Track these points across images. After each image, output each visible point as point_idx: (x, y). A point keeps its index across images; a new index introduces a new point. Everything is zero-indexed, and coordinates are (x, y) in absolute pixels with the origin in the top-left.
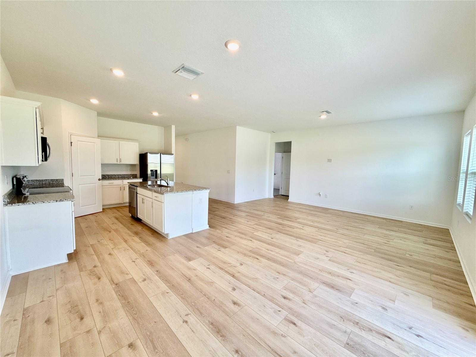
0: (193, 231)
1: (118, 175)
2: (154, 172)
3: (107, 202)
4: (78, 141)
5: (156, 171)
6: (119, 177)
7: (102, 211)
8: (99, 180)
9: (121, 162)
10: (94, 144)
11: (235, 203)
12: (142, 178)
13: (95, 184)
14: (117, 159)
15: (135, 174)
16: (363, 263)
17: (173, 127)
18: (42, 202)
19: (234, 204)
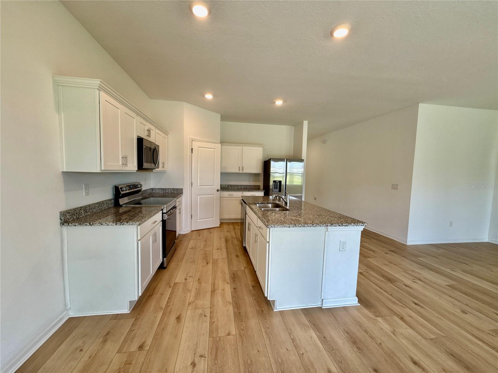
0: (322, 305)
1: (241, 185)
2: (277, 184)
3: (226, 216)
4: (199, 147)
5: (280, 182)
6: (241, 188)
7: (219, 226)
8: (218, 191)
9: (243, 170)
10: (214, 151)
11: (408, 244)
12: (264, 191)
13: (213, 196)
14: (239, 167)
15: (258, 186)
17: (306, 123)
18: (100, 224)
19: (406, 245)
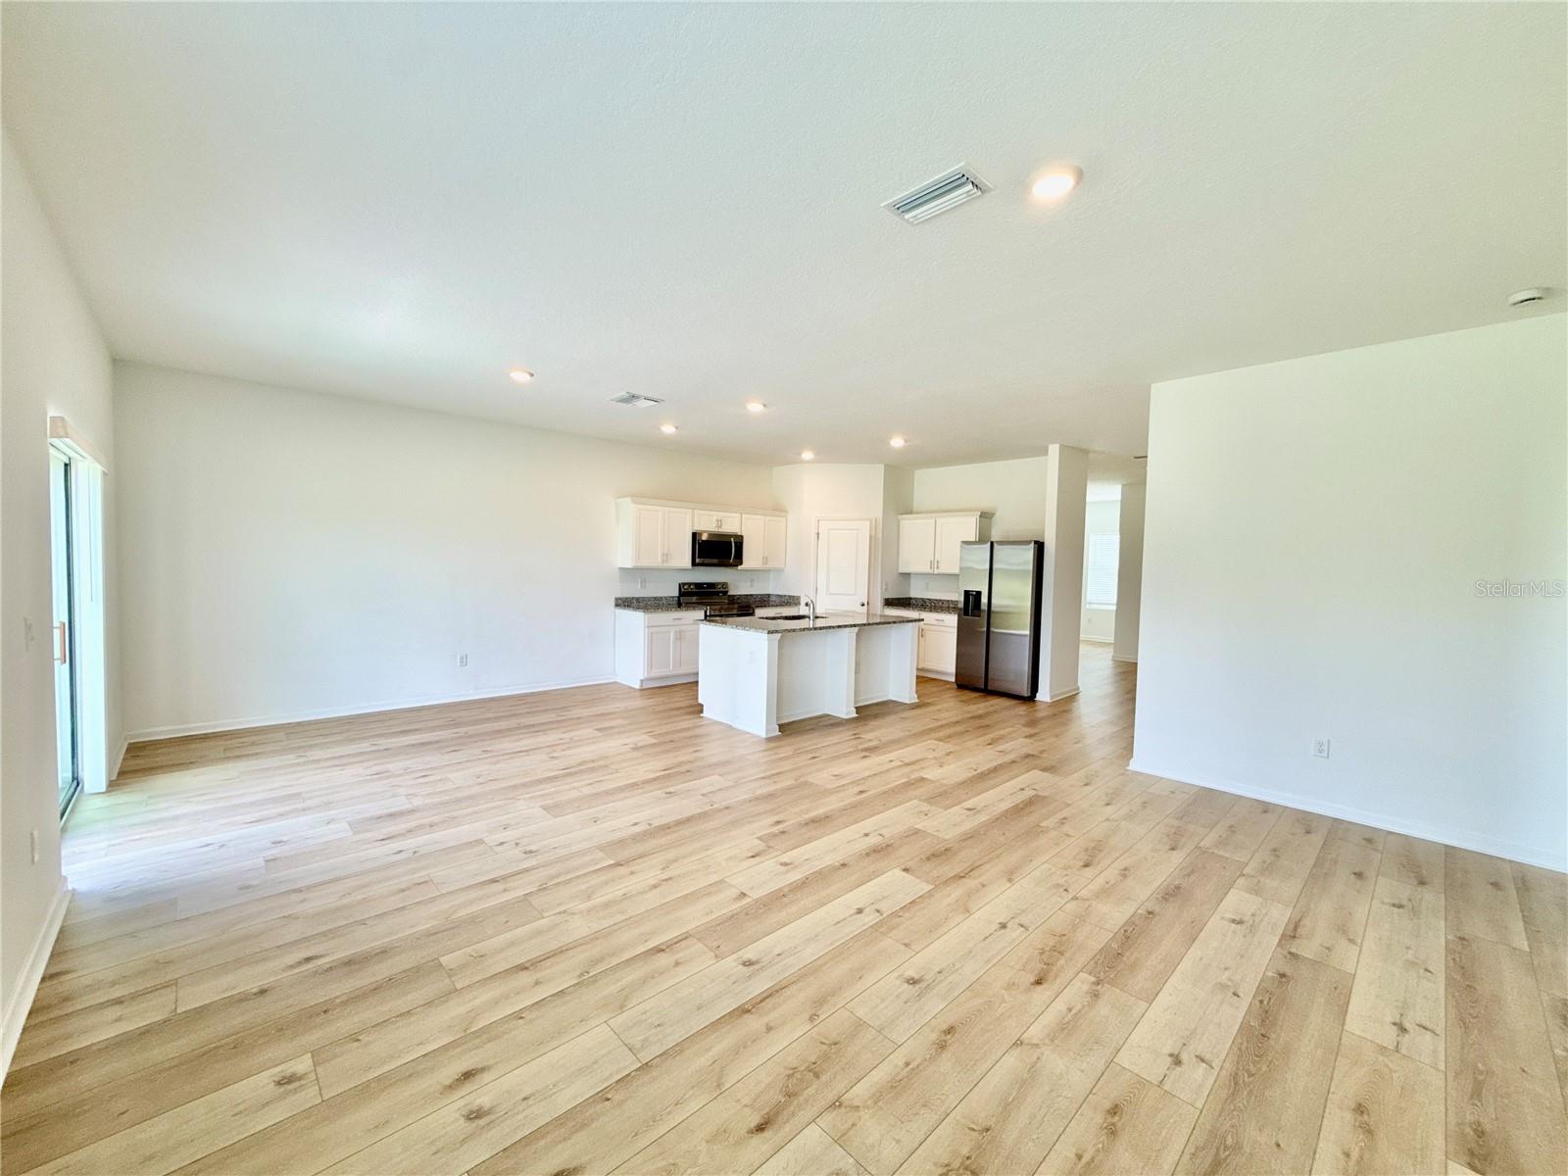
2: (971, 599)
4: (829, 529)
5: (979, 594)
8: (862, 605)
9: (938, 568)
10: (858, 533)
16: (408, 888)
17: (1053, 450)
